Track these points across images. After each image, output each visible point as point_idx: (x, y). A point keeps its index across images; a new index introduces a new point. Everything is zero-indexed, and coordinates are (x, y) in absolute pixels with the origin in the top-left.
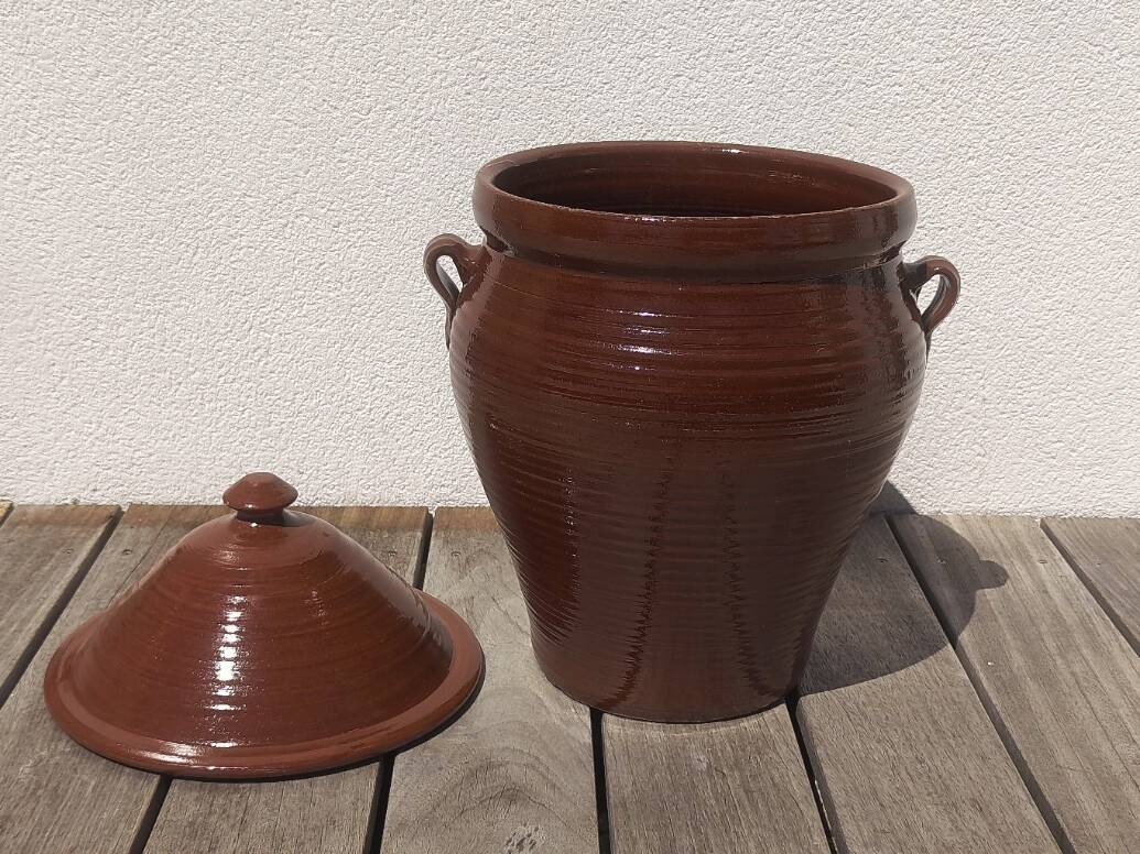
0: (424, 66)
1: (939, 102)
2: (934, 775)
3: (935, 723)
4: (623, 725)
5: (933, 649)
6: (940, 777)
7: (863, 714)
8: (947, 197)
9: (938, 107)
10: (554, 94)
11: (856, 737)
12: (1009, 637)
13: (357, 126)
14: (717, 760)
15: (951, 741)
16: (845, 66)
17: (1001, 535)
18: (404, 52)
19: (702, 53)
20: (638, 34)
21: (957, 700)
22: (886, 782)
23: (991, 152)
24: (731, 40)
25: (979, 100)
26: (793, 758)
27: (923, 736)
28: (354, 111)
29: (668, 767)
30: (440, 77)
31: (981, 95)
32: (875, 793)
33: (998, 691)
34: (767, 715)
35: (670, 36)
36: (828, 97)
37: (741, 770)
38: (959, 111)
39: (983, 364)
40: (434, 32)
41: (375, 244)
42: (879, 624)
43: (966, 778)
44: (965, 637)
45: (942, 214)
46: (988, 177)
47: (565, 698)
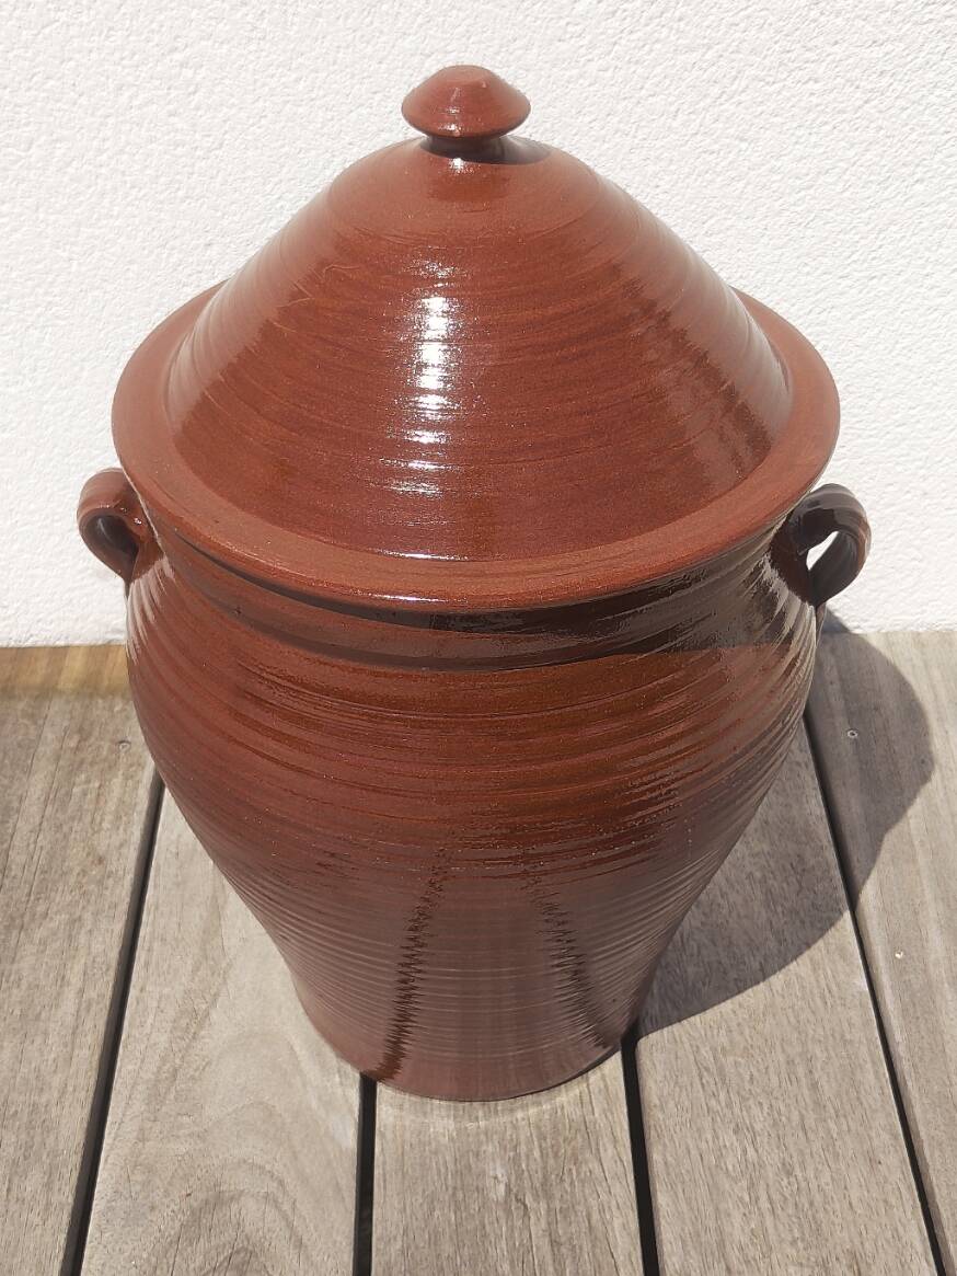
0: (103, 79)
1: (873, 103)
2: (804, 1201)
3: (814, 1086)
4: (401, 1107)
5: (826, 924)
6: (811, 1204)
7: (721, 1070)
8: (882, 236)
9: (872, 111)
10: (301, 110)
11: (707, 1123)
12: (929, 896)
13: (16, 167)
14: (519, 1177)
15: (832, 1125)
16: (733, 56)
17: (936, 673)
18: (71, 59)
19: (518, 43)
20: (420, 20)
21: (848, 1037)
22: (737, 1219)
23: (949, 171)
24: (563, 23)
25: (932, 99)
26: (620, 1169)
27: (795, 1117)
28: (8, 146)
29: (454, 1194)
30: (127, 94)
31: (937, 92)
32: (721, 1244)
33: (904, 1012)
34: (594, 1077)
35: (468, 22)
36: (708, 101)
37: (549, 1197)
38: (904, 116)
39: (925, 450)
40: (111, 29)
41: (63, 323)
42: (758, 875)
43: (846, 1206)
44: (869, 894)
45: (874, 259)
46: (943, 207)
47: (329, 1053)
